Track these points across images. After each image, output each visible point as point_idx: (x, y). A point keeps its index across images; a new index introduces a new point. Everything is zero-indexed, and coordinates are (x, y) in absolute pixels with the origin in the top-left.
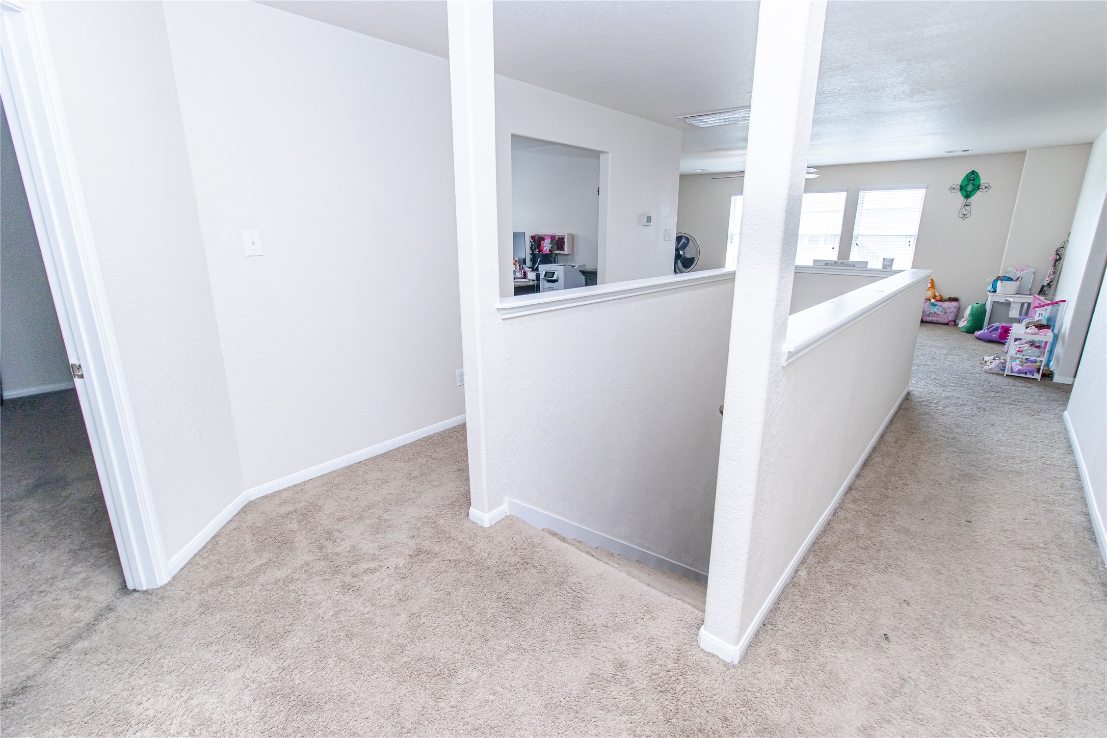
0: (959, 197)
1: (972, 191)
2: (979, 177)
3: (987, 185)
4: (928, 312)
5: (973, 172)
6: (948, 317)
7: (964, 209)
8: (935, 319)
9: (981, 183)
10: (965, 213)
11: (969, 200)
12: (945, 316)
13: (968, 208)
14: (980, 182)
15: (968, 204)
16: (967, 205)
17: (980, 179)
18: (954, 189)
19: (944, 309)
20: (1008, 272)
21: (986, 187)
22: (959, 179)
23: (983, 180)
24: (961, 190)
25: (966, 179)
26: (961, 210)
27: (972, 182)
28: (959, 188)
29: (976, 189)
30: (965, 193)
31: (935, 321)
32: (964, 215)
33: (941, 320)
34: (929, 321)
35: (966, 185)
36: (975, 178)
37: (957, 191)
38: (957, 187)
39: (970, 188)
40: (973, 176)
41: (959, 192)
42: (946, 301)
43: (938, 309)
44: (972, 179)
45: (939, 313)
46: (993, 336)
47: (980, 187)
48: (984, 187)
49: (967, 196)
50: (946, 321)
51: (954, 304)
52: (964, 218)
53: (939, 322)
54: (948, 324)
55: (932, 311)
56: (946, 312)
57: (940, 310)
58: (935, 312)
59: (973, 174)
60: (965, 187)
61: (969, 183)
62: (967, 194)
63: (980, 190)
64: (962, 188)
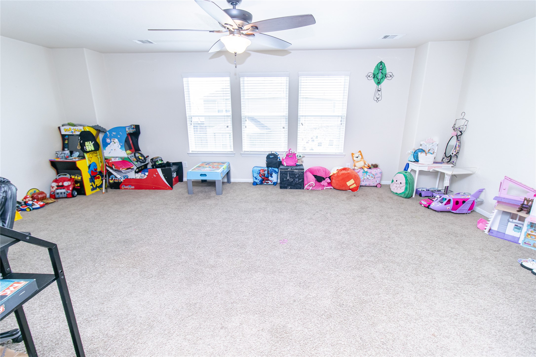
0: (372, 83)
1: (382, 78)
2: (385, 66)
3: (391, 74)
4: (363, 179)
5: (381, 63)
6: (376, 181)
7: (377, 94)
8: (368, 183)
10: (378, 97)
11: (380, 85)
12: (375, 180)
13: (379, 93)
14: (386, 71)
15: (380, 89)
16: (379, 91)
17: (386, 68)
19: (373, 175)
20: (421, 145)
22: (372, 69)
23: (388, 70)
24: (374, 77)
25: (377, 68)
26: (374, 94)
27: (381, 71)
28: (372, 76)
29: (384, 77)
30: (377, 81)
31: (368, 185)
32: (378, 99)
34: (364, 185)
35: (378, 73)
36: (383, 67)
37: (371, 78)
39: (380, 76)
41: (373, 79)
43: (369, 176)
44: (381, 68)
45: (370, 178)
46: (448, 208)
47: (387, 76)
48: (389, 76)
49: (379, 83)
50: (375, 185)
51: (379, 170)
52: (377, 101)
53: (371, 185)
54: (376, 186)
55: (365, 177)
56: (376, 176)
57: (371, 176)
58: (368, 178)
59: (381, 65)
60: (376, 75)
61: (379, 72)
62: (379, 82)
63: (387, 78)
64: (375, 76)
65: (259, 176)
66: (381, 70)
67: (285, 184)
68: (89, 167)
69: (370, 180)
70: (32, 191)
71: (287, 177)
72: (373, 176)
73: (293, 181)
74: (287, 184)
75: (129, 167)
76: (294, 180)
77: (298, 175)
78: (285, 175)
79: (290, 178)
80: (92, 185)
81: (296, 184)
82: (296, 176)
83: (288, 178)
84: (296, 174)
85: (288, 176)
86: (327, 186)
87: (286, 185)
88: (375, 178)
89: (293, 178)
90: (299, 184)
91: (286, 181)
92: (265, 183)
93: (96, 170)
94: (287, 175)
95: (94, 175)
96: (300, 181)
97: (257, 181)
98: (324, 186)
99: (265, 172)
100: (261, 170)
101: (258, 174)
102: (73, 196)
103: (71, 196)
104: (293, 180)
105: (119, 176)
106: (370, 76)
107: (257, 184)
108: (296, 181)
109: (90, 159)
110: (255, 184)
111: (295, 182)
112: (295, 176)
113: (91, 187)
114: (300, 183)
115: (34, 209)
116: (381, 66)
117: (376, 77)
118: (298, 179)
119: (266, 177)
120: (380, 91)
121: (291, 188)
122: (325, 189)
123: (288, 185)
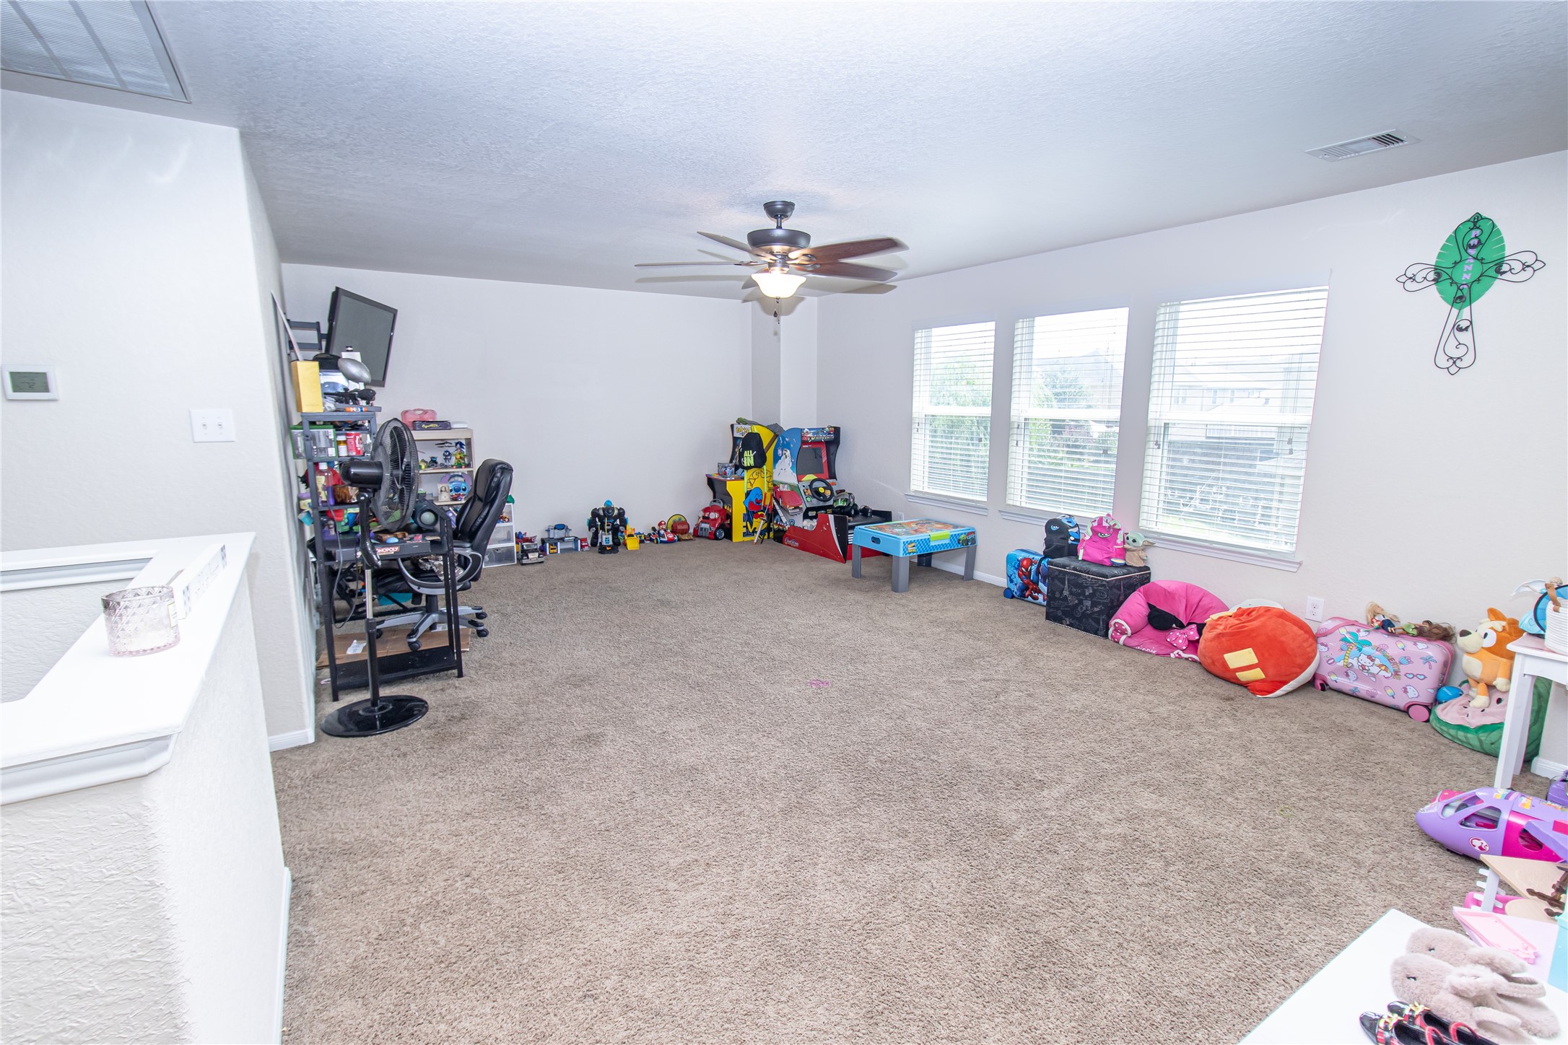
0: (1433, 304)
1: (1478, 280)
2: (1499, 232)
3: (1529, 259)
4: (1341, 663)
5: (1476, 220)
6: (1406, 691)
7: (1452, 342)
8: (1363, 688)
9: (1507, 253)
10: (1456, 354)
11: (1466, 311)
12: (1396, 683)
13: (1465, 337)
14: (1503, 248)
15: (1464, 324)
16: (1460, 329)
17: (1502, 240)
18: (1413, 279)
19: (1391, 659)
21: (1525, 266)
22: (1429, 249)
23: (1514, 242)
24: (1436, 281)
25: (1452, 245)
26: (1441, 345)
27: (1473, 252)
28: (1432, 276)
31: (1363, 694)
33: (1381, 696)
34: (1346, 689)
36: (1483, 239)
37: (1426, 283)
38: (1423, 274)
39: (1467, 272)
40: (1478, 232)
41: (1434, 287)
42: (1405, 633)
43: (1371, 658)
44: (1476, 241)
45: (1374, 670)
47: (1505, 268)
48: (1518, 266)
49: (1460, 300)
50: (1401, 702)
51: (1434, 651)
52: (1453, 370)
53: (1377, 698)
54: (1406, 711)
55: (1354, 662)
56: (1403, 669)
57: (1377, 662)
58: (1363, 667)
59: (1475, 227)
60: (1449, 271)
61: (1465, 256)
62: (1460, 294)
63: (1504, 277)
64: (1439, 275)
65: (1017, 576)
66: (1473, 247)
67: (1058, 609)
68: (748, 494)
69: (1374, 675)
70: (676, 518)
71: (1063, 589)
72: (1388, 664)
73: (1076, 606)
74: (1062, 611)
75: (796, 505)
76: (1081, 602)
77: (1091, 591)
78: (1059, 584)
79: (1071, 593)
80: (746, 527)
81: (1084, 615)
82: (1087, 594)
83: (1066, 593)
84: (1087, 587)
85: (1066, 586)
86: (1183, 650)
87: (1059, 613)
88: (1396, 673)
89: (1077, 595)
90: (1093, 619)
91: (1059, 599)
92: (1030, 598)
93: (759, 502)
94: (1064, 585)
95: (753, 510)
96: (1096, 609)
97: (1014, 588)
98: (1173, 647)
99: (1033, 567)
100: (1025, 559)
101: (1016, 569)
102: (716, 538)
103: (714, 537)
104: (1076, 602)
105: (784, 520)
106: (1419, 278)
107: (1013, 597)
108: (1084, 608)
109: (752, 481)
110: (1008, 594)
111: (1082, 608)
112: (1084, 592)
113: (745, 530)
114: (1095, 616)
115: (662, 542)
116: (1474, 232)
117: (1444, 276)
118: (1090, 602)
119: (1032, 581)
120: (1466, 329)
121: (1071, 625)
122: (1172, 655)
123: (1066, 614)
